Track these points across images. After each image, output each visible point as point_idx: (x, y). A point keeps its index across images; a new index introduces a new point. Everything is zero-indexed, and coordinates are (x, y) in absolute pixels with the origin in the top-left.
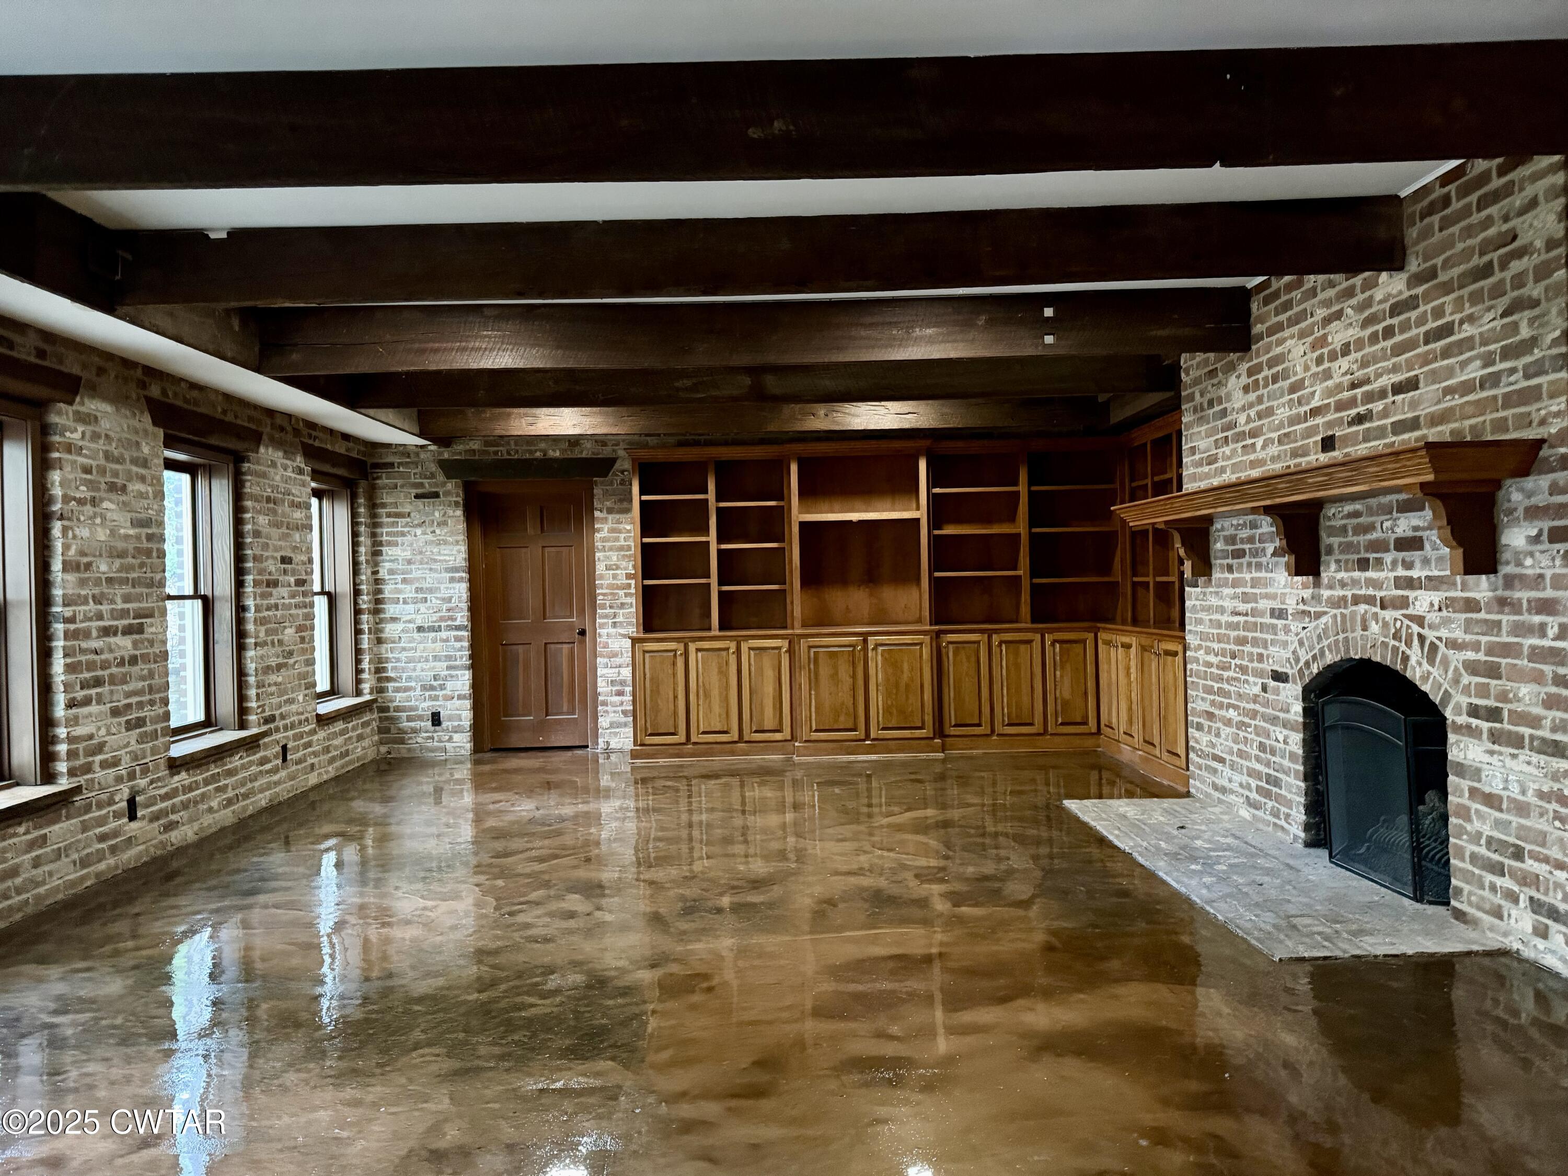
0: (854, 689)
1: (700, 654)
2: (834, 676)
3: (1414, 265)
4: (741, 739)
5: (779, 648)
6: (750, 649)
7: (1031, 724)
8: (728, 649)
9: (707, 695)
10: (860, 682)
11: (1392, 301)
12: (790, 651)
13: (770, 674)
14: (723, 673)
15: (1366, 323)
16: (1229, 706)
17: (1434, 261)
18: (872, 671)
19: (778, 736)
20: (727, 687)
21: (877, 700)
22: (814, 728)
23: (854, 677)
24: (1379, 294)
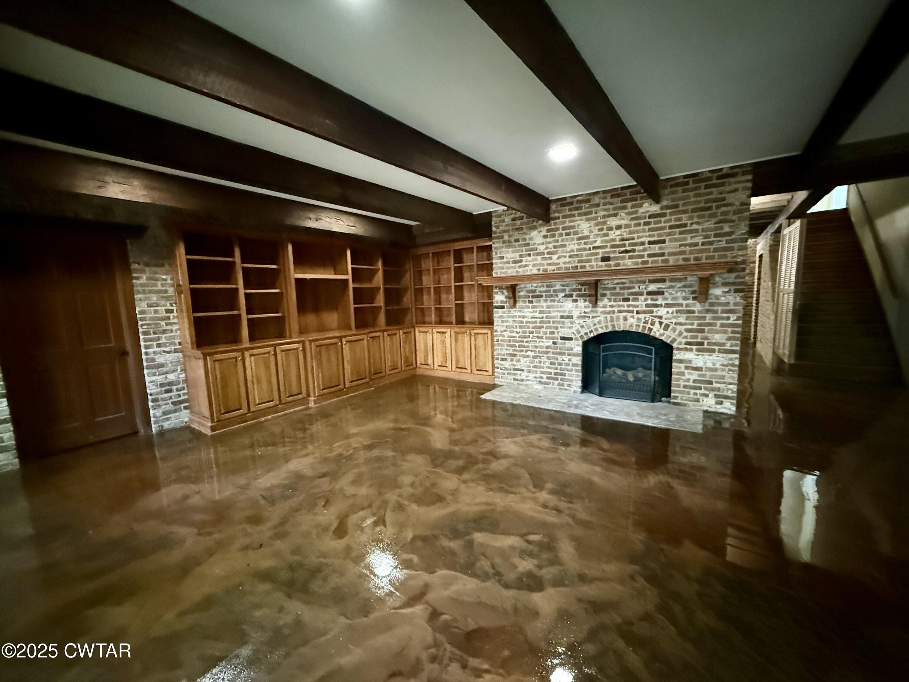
0: (338, 365)
1: (252, 358)
2: (329, 360)
3: (665, 203)
4: (280, 403)
5: (297, 349)
6: (282, 351)
7: (397, 368)
8: (269, 353)
9: (259, 382)
10: (341, 362)
11: (650, 213)
12: (304, 350)
13: (293, 363)
14: (268, 368)
15: (632, 219)
16: (528, 351)
17: (678, 202)
18: (345, 355)
19: (300, 396)
20: (270, 376)
21: (348, 368)
22: (322, 388)
23: (338, 359)
24: (641, 210)
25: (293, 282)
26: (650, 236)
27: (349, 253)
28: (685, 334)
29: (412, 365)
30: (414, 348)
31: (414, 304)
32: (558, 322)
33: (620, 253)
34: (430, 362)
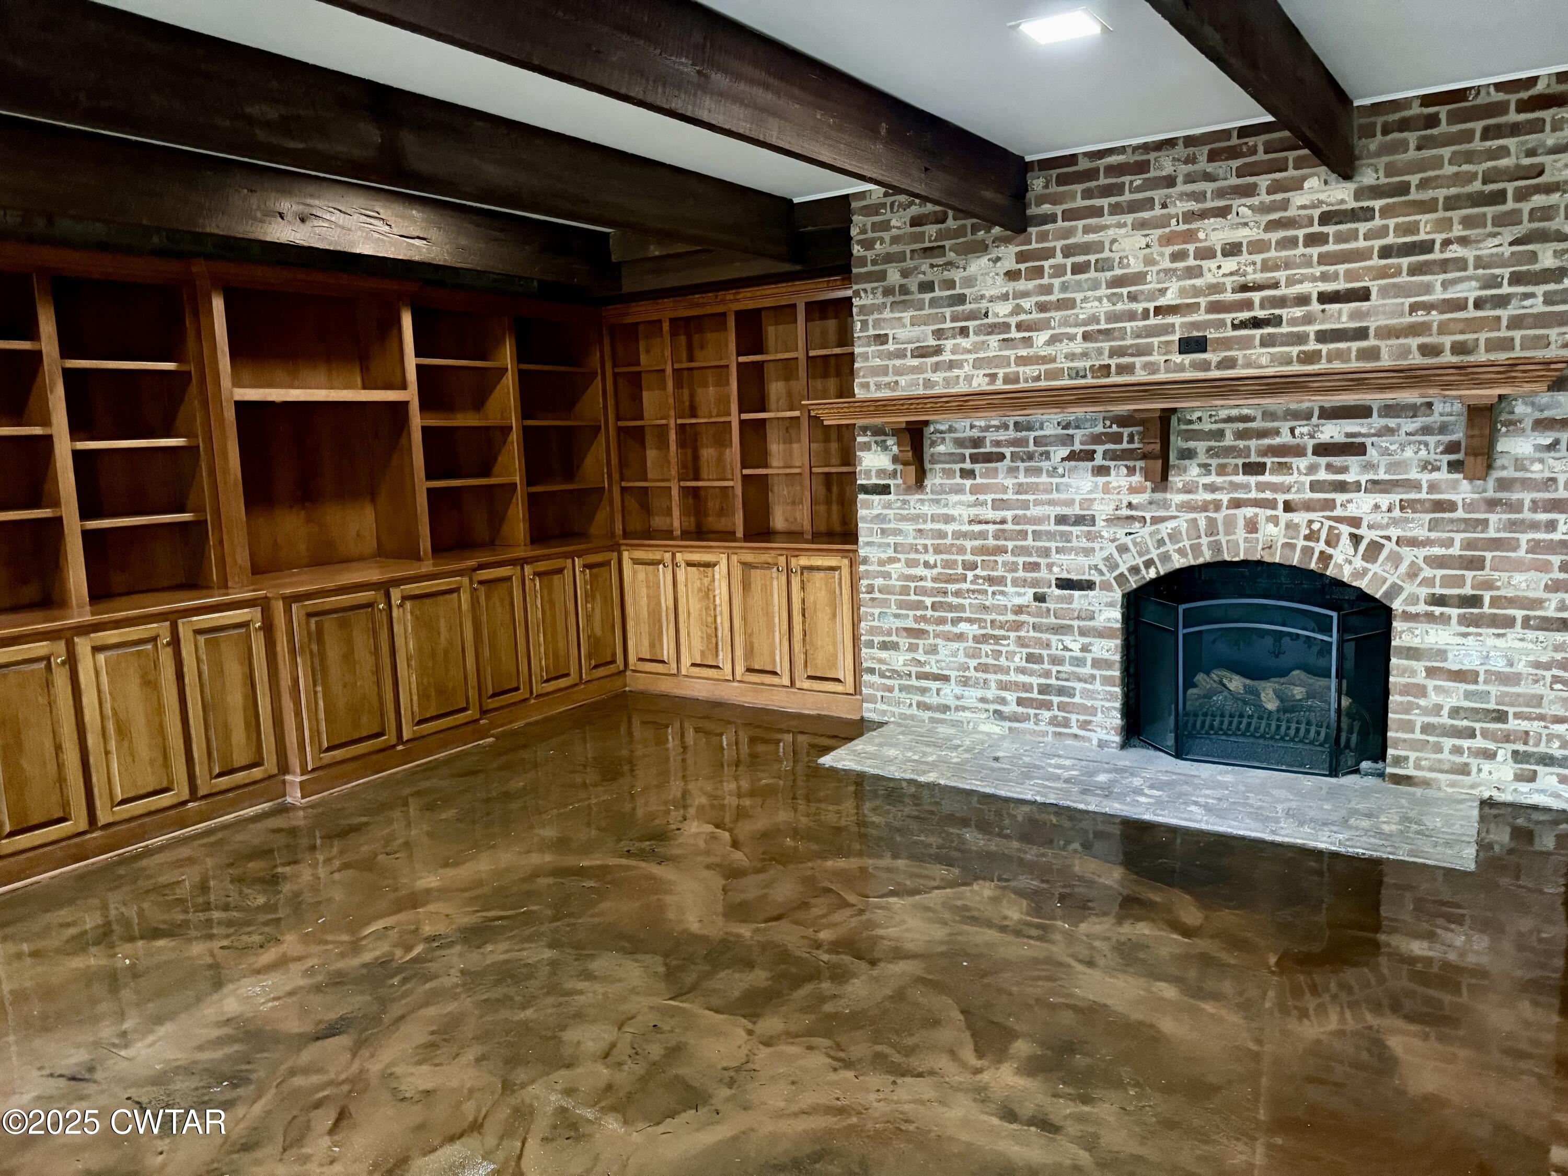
0: (377, 671)
1: (101, 657)
2: (348, 658)
4: (194, 794)
5: (245, 625)
6: (198, 632)
8: (154, 639)
9: (123, 731)
10: (387, 660)
11: (1325, 208)
12: (268, 628)
13: (234, 670)
14: (150, 683)
15: (1272, 226)
17: (1406, 178)
18: (399, 641)
19: (257, 773)
20: (159, 710)
21: (409, 679)
22: (325, 745)
23: (376, 653)
24: (1298, 199)
25: (230, 414)
26: (1324, 277)
27: (407, 321)
28: (1427, 572)
29: (613, 662)
30: (617, 613)
31: (616, 476)
32: (1050, 536)
33: (1235, 327)
34: (667, 651)
